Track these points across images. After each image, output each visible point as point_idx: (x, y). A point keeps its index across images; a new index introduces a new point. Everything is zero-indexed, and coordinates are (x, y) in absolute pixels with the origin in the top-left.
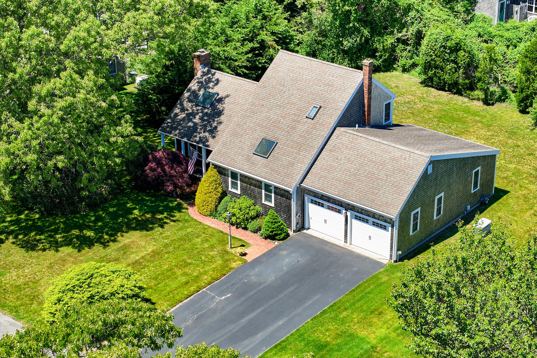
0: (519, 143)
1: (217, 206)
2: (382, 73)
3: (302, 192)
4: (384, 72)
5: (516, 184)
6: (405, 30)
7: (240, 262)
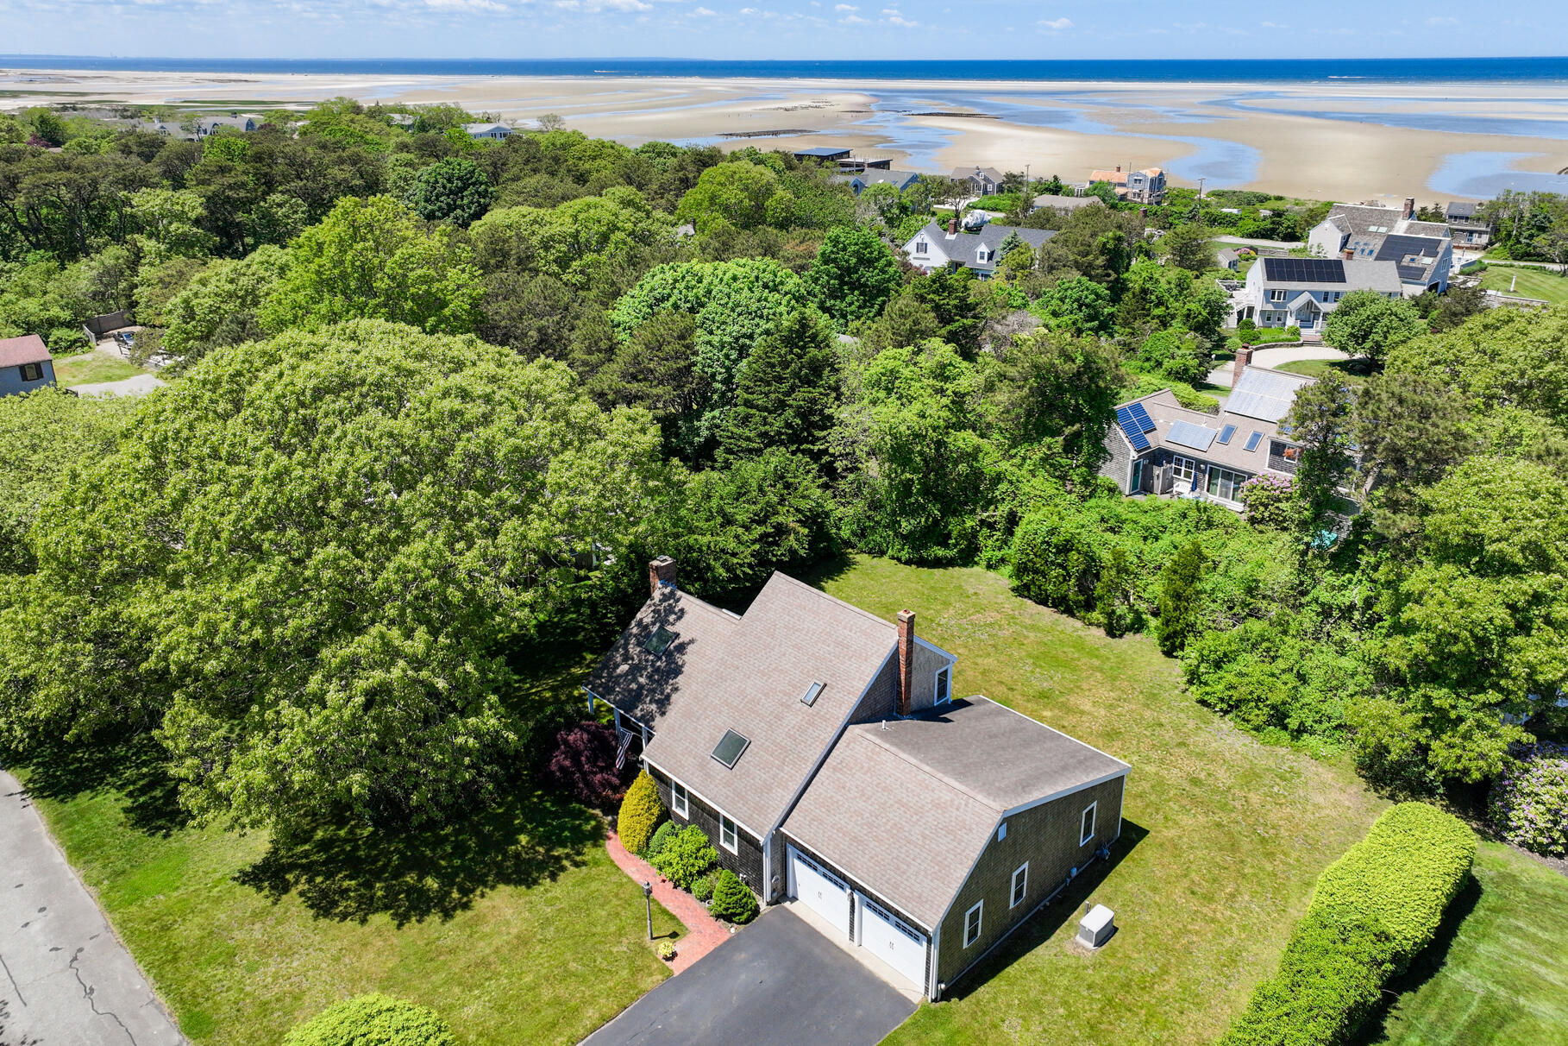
0: (1162, 719)
1: (648, 839)
2: (957, 568)
3: (782, 843)
4: (960, 566)
5: (1157, 811)
6: (992, 507)
7: (660, 977)
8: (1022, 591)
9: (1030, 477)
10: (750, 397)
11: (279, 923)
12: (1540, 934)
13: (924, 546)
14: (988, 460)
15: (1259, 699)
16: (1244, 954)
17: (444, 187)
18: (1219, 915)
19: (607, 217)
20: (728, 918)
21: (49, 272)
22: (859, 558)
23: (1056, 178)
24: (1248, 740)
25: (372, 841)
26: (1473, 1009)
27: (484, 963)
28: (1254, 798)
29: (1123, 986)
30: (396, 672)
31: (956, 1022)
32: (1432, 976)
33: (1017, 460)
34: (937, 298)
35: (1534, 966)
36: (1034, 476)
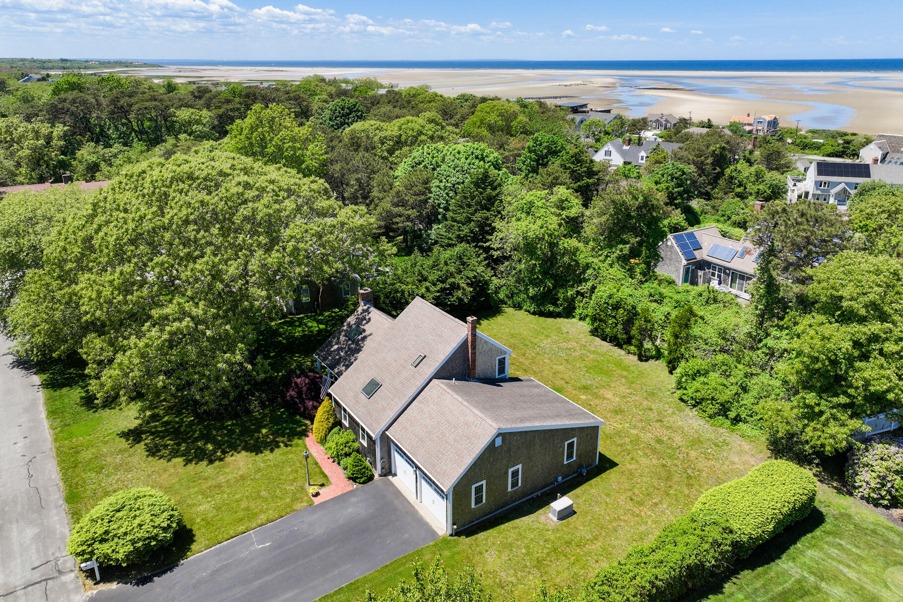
0: (653, 407)
1: (326, 435)
2: (562, 319)
4: (564, 317)
5: (628, 454)
6: (583, 283)
7: (306, 504)
8: (594, 332)
9: (608, 268)
10: (454, 216)
11: (130, 456)
12: (854, 550)
13: (542, 304)
14: (582, 256)
15: (713, 399)
16: (650, 536)
17: (340, 113)
18: (643, 513)
19: (417, 127)
20: (353, 479)
21: (142, 152)
22: (507, 310)
23: (709, 120)
24: (702, 422)
25: (191, 423)
26: (787, 585)
27: (219, 486)
28: (693, 454)
29: (566, 543)
30: (184, 323)
31: (460, 548)
32: (768, 563)
33: (602, 258)
34: (572, 166)
35: (841, 567)
36: (611, 267)
